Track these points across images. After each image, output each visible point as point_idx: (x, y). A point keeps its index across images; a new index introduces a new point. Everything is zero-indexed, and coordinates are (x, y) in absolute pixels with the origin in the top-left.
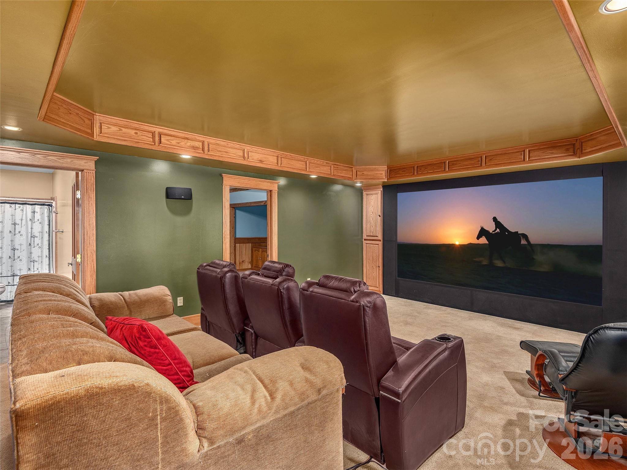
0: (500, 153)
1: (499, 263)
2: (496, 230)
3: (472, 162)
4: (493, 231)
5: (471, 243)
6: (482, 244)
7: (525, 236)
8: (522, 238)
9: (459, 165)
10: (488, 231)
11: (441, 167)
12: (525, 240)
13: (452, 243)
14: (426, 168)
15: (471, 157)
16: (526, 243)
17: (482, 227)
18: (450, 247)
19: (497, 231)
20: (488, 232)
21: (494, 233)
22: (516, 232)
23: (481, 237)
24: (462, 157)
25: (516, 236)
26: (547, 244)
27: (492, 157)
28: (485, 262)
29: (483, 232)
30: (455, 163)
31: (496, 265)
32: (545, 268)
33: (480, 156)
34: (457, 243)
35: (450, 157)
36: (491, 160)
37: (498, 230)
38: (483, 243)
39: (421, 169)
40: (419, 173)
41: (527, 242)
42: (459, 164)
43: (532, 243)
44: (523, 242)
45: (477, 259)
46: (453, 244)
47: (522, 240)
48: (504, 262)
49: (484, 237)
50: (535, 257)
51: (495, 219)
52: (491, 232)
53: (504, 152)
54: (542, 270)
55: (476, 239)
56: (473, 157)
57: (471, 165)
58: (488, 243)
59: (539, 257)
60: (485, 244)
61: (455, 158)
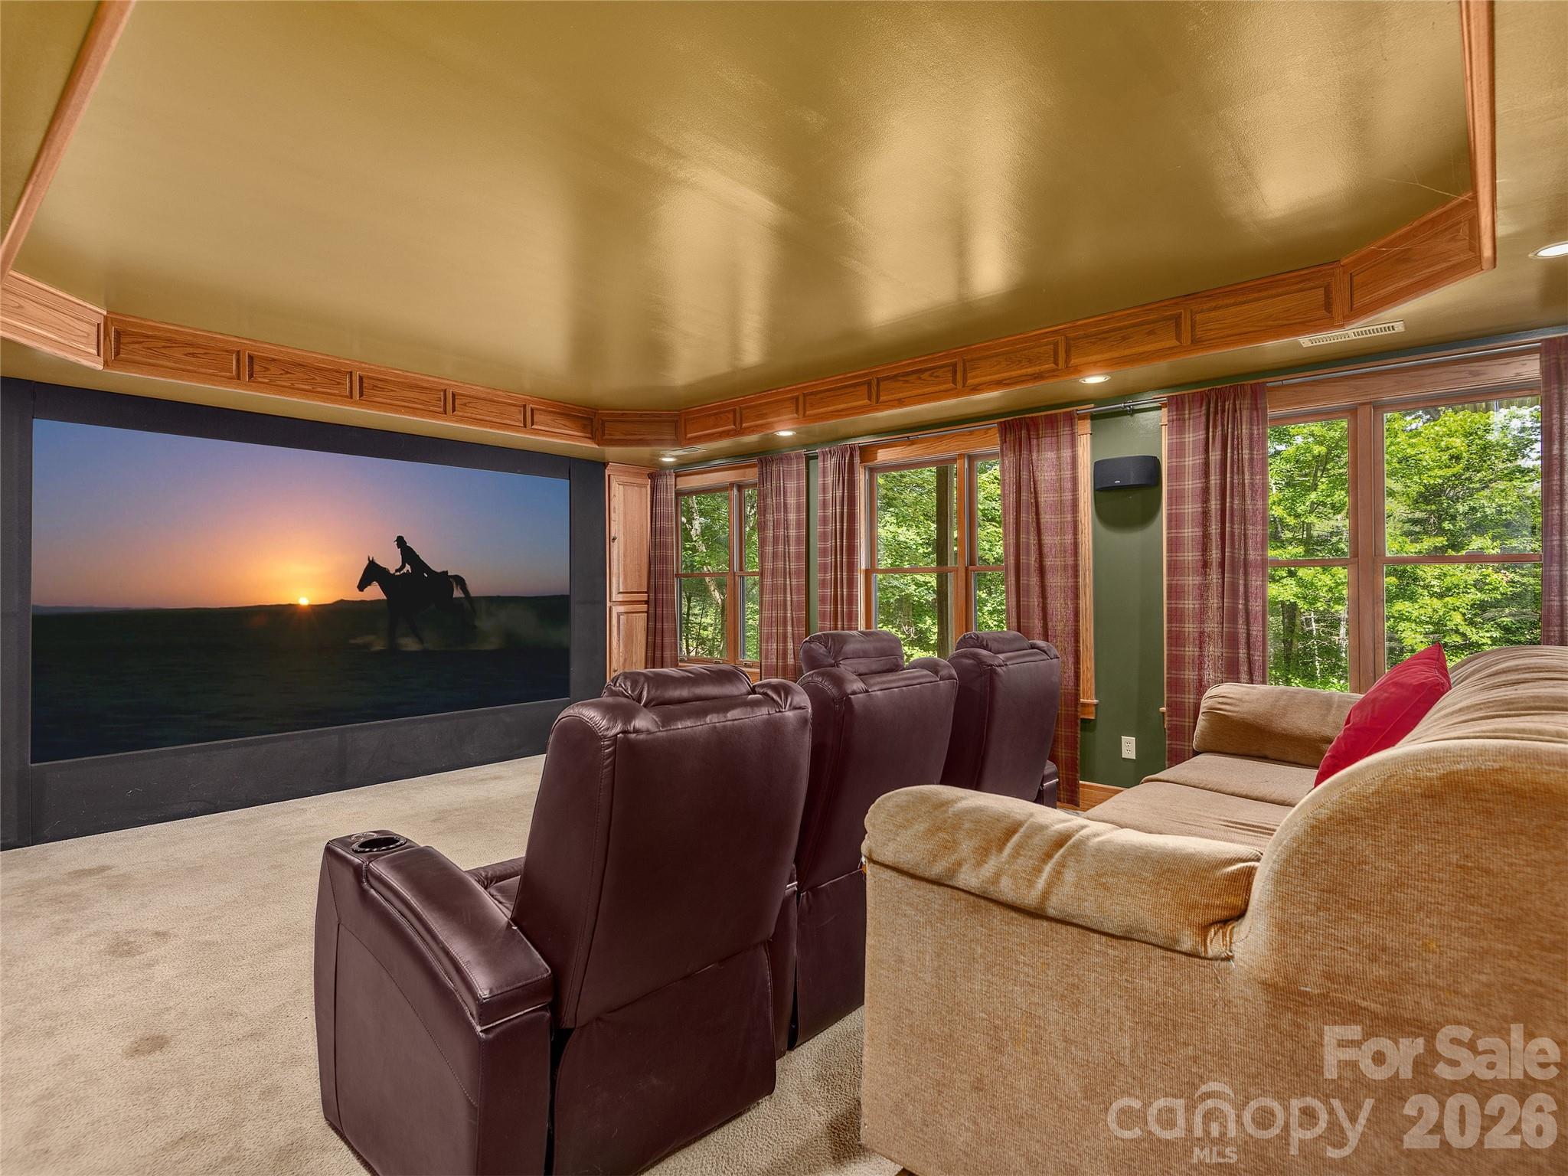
0: (483, 396)
1: (410, 644)
2: (403, 567)
3: (424, 397)
4: (397, 571)
5: (342, 601)
6: (371, 601)
7: (460, 581)
8: (455, 585)
9: (392, 393)
10: (385, 568)
11: (339, 383)
12: (461, 588)
13: (288, 603)
14: (287, 373)
15: (419, 383)
16: (462, 595)
17: (371, 559)
18: (281, 616)
19: (405, 570)
20: (384, 571)
21: (398, 574)
22: (443, 572)
23: (370, 585)
24: (398, 376)
25: (446, 582)
26: (495, 595)
27: (468, 401)
28: (379, 646)
29: (373, 573)
30: (380, 384)
31: (405, 649)
32: (492, 644)
33: (444, 387)
34: (304, 601)
35: (370, 364)
36: (465, 405)
37: (408, 567)
38: (373, 599)
39: (267, 369)
40: (260, 380)
41: (465, 594)
42: (392, 391)
43: (472, 595)
44: (457, 593)
45: (359, 641)
46: (290, 605)
47: (455, 589)
48: (421, 641)
49: (375, 583)
50: (478, 623)
51: (401, 542)
52: (392, 571)
53: (490, 397)
54: (488, 647)
55: (358, 590)
56: (425, 385)
57: (421, 404)
58: (385, 598)
59: (484, 623)
60: (379, 600)
61: (380, 372)
